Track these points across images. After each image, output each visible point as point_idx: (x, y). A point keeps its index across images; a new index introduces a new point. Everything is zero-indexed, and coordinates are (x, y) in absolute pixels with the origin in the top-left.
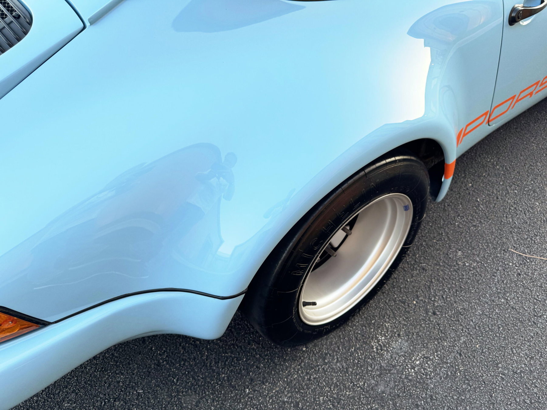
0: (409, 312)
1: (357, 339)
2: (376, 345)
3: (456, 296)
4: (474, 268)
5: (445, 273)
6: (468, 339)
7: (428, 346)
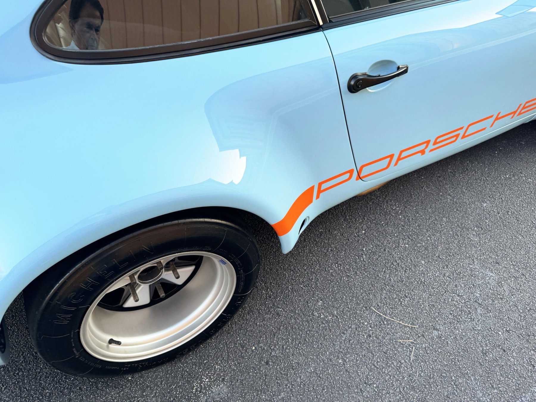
0: (243, 357)
1: (182, 376)
2: (197, 386)
3: (296, 348)
4: (327, 322)
5: (296, 322)
6: (287, 396)
7: (245, 396)
